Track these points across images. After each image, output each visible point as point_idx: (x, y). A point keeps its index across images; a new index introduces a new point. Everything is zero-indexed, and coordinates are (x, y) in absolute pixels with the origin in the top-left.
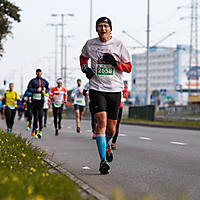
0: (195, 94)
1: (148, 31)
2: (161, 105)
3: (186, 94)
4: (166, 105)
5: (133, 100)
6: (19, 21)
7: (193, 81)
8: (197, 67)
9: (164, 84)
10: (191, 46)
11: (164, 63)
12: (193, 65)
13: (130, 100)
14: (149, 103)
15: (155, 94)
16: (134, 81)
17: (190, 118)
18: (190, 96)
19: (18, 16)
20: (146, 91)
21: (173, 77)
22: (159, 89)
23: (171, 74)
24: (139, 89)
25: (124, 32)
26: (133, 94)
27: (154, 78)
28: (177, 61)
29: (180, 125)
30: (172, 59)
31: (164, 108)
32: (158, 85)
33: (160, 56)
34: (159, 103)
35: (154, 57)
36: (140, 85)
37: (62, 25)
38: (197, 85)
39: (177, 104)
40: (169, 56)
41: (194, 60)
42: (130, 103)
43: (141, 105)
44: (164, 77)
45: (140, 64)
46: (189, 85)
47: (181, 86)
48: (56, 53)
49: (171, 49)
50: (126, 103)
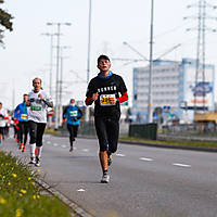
0: (202, 112)
1: (151, 43)
2: (165, 123)
3: (191, 112)
4: (170, 124)
5: (133, 117)
6: (11, 30)
7: (200, 98)
8: (204, 83)
9: (168, 101)
10: (198, 60)
11: (168, 78)
12: (200, 80)
13: (130, 117)
14: (151, 121)
15: (158, 111)
16: (135, 97)
17: (195, 138)
18: (195, 114)
19: (11, 24)
20: (149, 108)
21: (178, 92)
22: (162, 106)
23: (176, 89)
24: (140, 105)
25: (125, 43)
26: (134, 111)
27: (157, 93)
28: (181, 76)
29: (185, 145)
30: (177, 74)
31: (167, 127)
32: (162, 101)
33: (163, 70)
34: (162, 122)
35: (158, 71)
36: (142, 101)
37: (58, 35)
38: (204, 102)
39: (182, 122)
40: (173, 70)
41: (200, 75)
42: (131, 121)
43: (142, 123)
44: (168, 93)
45: (142, 79)
46: (195, 101)
47: (186, 103)
48: (51, 65)
49: (176, 62)
50: (127, 120)
